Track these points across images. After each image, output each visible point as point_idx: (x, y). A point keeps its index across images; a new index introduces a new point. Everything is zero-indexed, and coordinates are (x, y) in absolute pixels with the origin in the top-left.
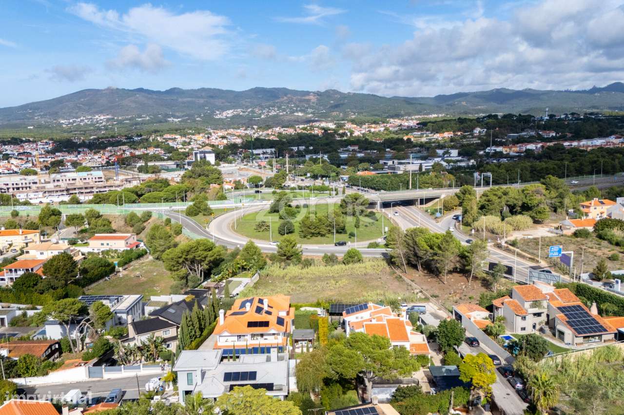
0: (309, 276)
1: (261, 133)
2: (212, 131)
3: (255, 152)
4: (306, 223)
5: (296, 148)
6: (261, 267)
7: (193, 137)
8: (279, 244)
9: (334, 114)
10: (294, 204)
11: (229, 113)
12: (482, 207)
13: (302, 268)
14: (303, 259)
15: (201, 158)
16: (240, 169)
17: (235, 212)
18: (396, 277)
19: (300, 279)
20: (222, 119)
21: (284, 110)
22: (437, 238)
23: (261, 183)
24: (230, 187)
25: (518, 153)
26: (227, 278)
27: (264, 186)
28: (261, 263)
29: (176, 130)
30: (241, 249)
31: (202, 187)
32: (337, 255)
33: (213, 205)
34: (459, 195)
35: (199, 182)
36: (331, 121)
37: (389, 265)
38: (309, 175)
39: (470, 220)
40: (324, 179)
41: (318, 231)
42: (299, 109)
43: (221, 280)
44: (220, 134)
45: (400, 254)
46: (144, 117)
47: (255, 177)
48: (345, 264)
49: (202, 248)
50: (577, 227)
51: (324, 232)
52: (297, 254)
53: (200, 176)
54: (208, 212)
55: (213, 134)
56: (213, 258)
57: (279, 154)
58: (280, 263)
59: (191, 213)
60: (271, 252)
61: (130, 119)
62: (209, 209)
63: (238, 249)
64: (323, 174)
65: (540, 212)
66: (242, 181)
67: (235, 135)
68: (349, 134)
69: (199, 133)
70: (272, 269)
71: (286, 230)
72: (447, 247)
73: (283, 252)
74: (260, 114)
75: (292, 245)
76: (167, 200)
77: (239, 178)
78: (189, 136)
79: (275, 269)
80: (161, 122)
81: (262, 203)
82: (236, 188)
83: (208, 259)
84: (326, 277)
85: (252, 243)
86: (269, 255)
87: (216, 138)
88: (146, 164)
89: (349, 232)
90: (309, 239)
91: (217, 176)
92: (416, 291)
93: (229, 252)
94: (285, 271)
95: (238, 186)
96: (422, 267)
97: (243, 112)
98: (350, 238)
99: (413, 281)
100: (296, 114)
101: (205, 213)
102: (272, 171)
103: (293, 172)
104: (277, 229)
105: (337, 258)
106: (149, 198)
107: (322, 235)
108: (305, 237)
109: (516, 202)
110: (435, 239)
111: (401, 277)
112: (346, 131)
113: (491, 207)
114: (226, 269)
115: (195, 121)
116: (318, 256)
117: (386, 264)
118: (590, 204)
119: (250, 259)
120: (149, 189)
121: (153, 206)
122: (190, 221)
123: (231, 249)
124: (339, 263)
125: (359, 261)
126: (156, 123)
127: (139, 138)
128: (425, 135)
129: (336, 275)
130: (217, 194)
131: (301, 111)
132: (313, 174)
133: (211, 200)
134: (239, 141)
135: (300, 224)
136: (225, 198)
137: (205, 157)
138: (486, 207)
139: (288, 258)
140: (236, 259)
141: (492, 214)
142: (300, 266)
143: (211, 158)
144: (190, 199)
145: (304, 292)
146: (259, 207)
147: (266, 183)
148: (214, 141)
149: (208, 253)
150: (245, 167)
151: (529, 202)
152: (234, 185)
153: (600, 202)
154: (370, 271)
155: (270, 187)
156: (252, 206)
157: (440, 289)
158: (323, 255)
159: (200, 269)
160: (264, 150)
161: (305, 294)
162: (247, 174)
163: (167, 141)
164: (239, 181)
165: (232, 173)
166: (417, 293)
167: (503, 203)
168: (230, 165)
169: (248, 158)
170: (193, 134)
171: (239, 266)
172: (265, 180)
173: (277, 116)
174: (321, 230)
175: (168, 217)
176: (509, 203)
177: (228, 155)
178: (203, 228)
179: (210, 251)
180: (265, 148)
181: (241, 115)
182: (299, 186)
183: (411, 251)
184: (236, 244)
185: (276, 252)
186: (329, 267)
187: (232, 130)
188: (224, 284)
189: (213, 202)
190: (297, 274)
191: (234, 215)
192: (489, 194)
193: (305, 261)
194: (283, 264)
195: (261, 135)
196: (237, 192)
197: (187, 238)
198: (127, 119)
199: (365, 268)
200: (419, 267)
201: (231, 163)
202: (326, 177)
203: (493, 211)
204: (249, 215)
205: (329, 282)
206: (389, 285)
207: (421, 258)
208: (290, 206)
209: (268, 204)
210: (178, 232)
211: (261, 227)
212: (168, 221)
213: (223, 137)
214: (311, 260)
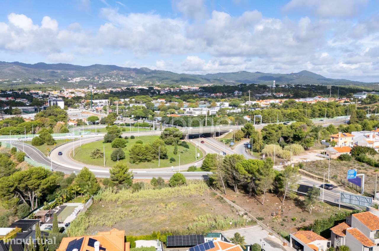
0: (140, 199)
1: (98, 91)
2: (65, 89)
3: (94, 101)
4: (135, 150)
5: (123, 100)
6: (94, 192)
7: (51, 92)
8: (111, 169)
9: (146, 82)
10: (124, 135)
11: (78, 79)
12: (265, 138)
13: (133, 192)
14: (133, 183)
15: (54, 104)
16: (83, 112)
17: (74, 142)
18: (218, 198)
19: (131, 202)
20: (73, 83)
21: (114, 79)
22: (253, 164)
23: (97, 121)
24: (73, 124)
25: (266, 105)
26: (61, 204)
27: (100, 124)
28: (95, 189)
29: (40, 88)
30: (76, 174)
31: (50, 123)
32: (163, 178)
33: (56, 136)
34: (244, 129)
35: (49, 120)
36: (145, 86)
37: (209, 186)
38: (133, 116)
39: (258, 148)
40: (144, 119)
41: (145, 157)
42: (124, 78)
43: (54, 207)
44: (70, 91)
45: (220, 178)
46: (18, 80)
47: (93, 117)
48: (171, 186)
49: (35, 176)
50: (340, 152)
51: (150, 158)
52: (128, 179)
53: (50, 115)
54: (52, 142)
55: (65, 91)
56: (46, 186)
57: (111, 103)
58: (112, 187)
59: (38, 143)
60: (104, 177)
61: (8, 81)
62: (54, 140)
63: (74, 175)
64: (143, 116)
65: (308, 142)
66: (83, 120)
67: (81, 92)
68: (157, 92)
69: (56, 90)
70: (105, 193)
71: (118, 157)
72: (267, 172)
73: (115, 178)
74: (98, 80)
75: (124, 171)
76: (18, 133)
77: (81, 118)
78: (48, 92)
79: (107, 194)
80: (30, 83)
81: (97, 136)
82: (78, 125)
83: (41, 187)
84: (156, 200)
85: (86, 170)
86: (103, 180)
87: (67, 93)
88: (11, 108)
89: (169, 158)
90: (138, 164)
91: (64, 115)
92: (241, 213)
93: (65, 177)
94: (118, 195)
95: (80, 123)
96: (238, 188)
97: (87, 79)
98: (171, 162)
99: (234, 202)
100: (122, 81)
101: (49, 143)
102: (106, 114)
103: (121, 114)
104: (110, 156)
105: (164, 181)
106: (4, 131)
107: (149, 161)
108: (134, 162)
109: (289, 134)
110: (252, 165)
111: (222, 198)
112: (156, 91)
113: (271, 138)
114: (60, 195)
115: (54, 83)
116: (147, 180)
117: (207, 186)
118: (338, 136)
119: (84, 185)
120: (6, 124)
121: (5, 138)
122: (35, 150)
123: (68, 174)
124: (166, 186)
125: (183, 183)
126: (27, 84)
127: (11, 92)
128: (205, 94)
129: (165, 198)
130: (61, 128)
131: (125, 79)
132: (135, 116)
133: (56, 133)
134: (83, 95)
135: (130, 151)
136: (68, 132)
137: (57, 104)
138: (268, 138)
139: (120, 182)
140: (72, 185)
141: (272, 143)
142: (131, 190)
143: (61, 104)
144: (38, 132)
145: (136, 217)
146: (95, 138)
147: (101, 121)
148: (65, 95)
149: (42, 181)
150: (87, 111)
151: (300, 134)
152: (77, 123)
153: (344, 135)
154: (194, 193)
155: (104, 124)
156: (89, 137)
157: (261, 210)
158: (151, 178)
159: (33, 196)
160: (101, 101)
161: (137, 220)
162: (88, 116)
163: (32, 94)
164: (81, 120)
165: (76, 115)
166: (243, 216)
167: (280, 135)
168: (75, 109)
169: (89, 105)
170: (51, 91)
171: (73, 191)
172: (100, 119)
173: (110, 82)
174: (148, 156)
175: (14, 147)
176: (284, 135)
177: (74, 103)
178: (45, 156)
179: (43, 179)
180: (101, 99)
181: (86, 81)
182: (126, 124)
183: (229, 174)
184: (72, 170)
185: (109, 177)
186: (157, 191)
187: (79, 89)
188: (57, 211)
189: (57, 134)
190: (128, 198)
191: (73, 145)
192: (267, 129)
193: (135, 184)
194: (115, 187)
195: (99, 92)
196: (79, 128)
197: (29, 165)
198: (6, 81)
199: (190, 190)
200: (236, 189)
201: (76, 108)
202: (145, 118)
203: (273, 141)
204: (86, 144)
205: (159, 205)
206: (215, 207)
207: (239, 181)
208: (120, 137)
209: (102, 136)
210: (21, 160)
211: (96, 155)
212: (14, 150)
213: (72, 93)
214: (141, 183)
